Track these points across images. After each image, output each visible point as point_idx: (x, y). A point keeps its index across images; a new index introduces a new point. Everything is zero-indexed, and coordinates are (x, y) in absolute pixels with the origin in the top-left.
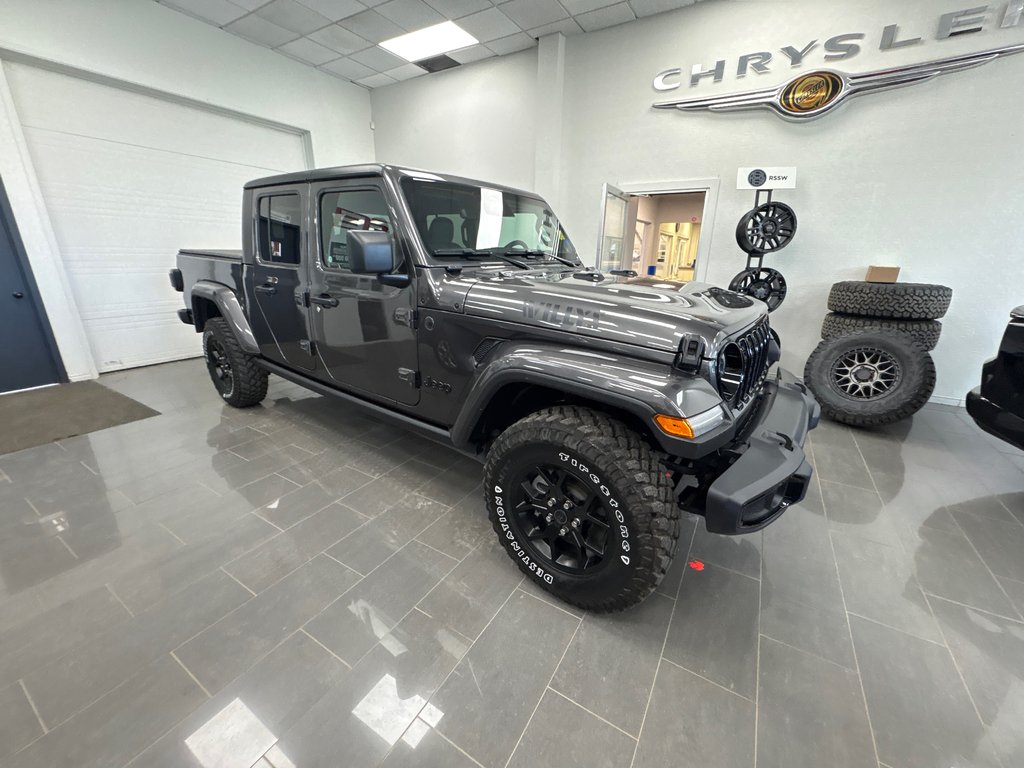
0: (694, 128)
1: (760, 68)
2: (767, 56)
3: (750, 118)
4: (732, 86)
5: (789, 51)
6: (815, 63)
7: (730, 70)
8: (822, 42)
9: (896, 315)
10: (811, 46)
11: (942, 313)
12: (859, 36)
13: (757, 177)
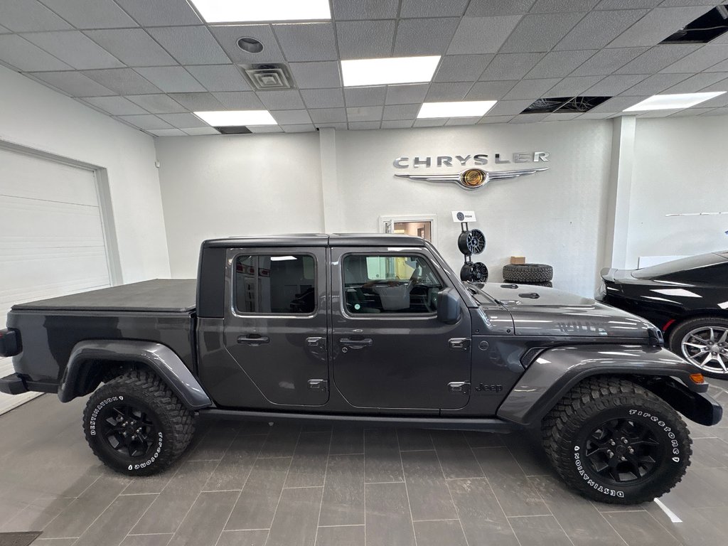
0: (420, 188)
1: (448, 163)
2: (450, 159)
3: (448, 186)
4: (435, 170)
5: (459, 158)
6: (471, 165)
7: (434, 162)
8: (473, 156)
9: (541, 281)
10: (468, 157)
11: (551, 278)
12: (486, 156)
13: (460, 216)
